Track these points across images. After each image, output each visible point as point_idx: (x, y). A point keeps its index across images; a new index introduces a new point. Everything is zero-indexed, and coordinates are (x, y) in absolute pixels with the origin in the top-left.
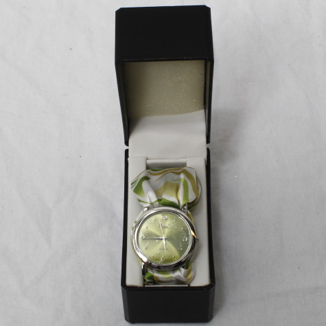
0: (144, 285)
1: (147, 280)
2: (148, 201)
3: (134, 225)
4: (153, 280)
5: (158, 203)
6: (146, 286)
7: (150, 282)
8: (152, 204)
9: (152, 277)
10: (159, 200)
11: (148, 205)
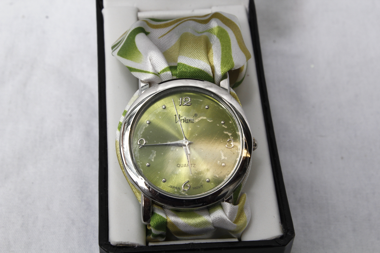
0: (147, 242)
1: (153, 231)
2: (150, 69)
3: (122, 119)
4: (167, 230)
5: (169, 72)
6: (150, 244)
7: (161, 236)
8: (157, 74)
9: (164, 225)
10: (172, 68)
11: (150, 76)
